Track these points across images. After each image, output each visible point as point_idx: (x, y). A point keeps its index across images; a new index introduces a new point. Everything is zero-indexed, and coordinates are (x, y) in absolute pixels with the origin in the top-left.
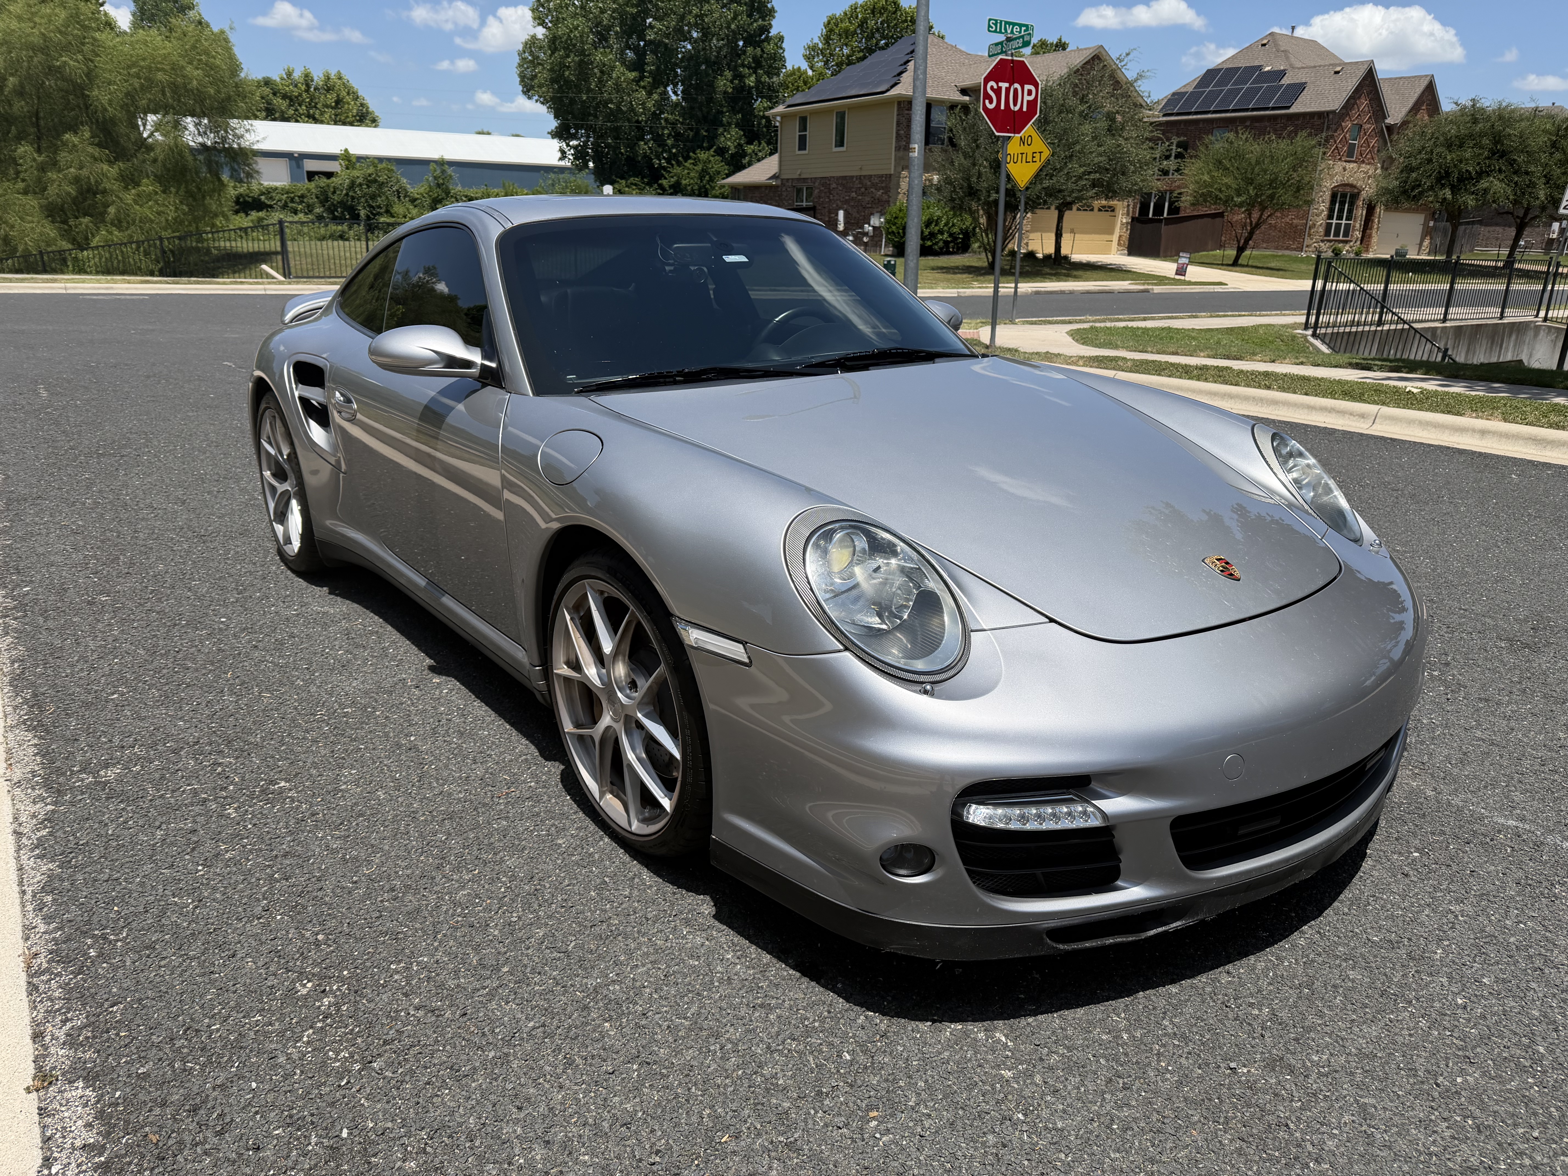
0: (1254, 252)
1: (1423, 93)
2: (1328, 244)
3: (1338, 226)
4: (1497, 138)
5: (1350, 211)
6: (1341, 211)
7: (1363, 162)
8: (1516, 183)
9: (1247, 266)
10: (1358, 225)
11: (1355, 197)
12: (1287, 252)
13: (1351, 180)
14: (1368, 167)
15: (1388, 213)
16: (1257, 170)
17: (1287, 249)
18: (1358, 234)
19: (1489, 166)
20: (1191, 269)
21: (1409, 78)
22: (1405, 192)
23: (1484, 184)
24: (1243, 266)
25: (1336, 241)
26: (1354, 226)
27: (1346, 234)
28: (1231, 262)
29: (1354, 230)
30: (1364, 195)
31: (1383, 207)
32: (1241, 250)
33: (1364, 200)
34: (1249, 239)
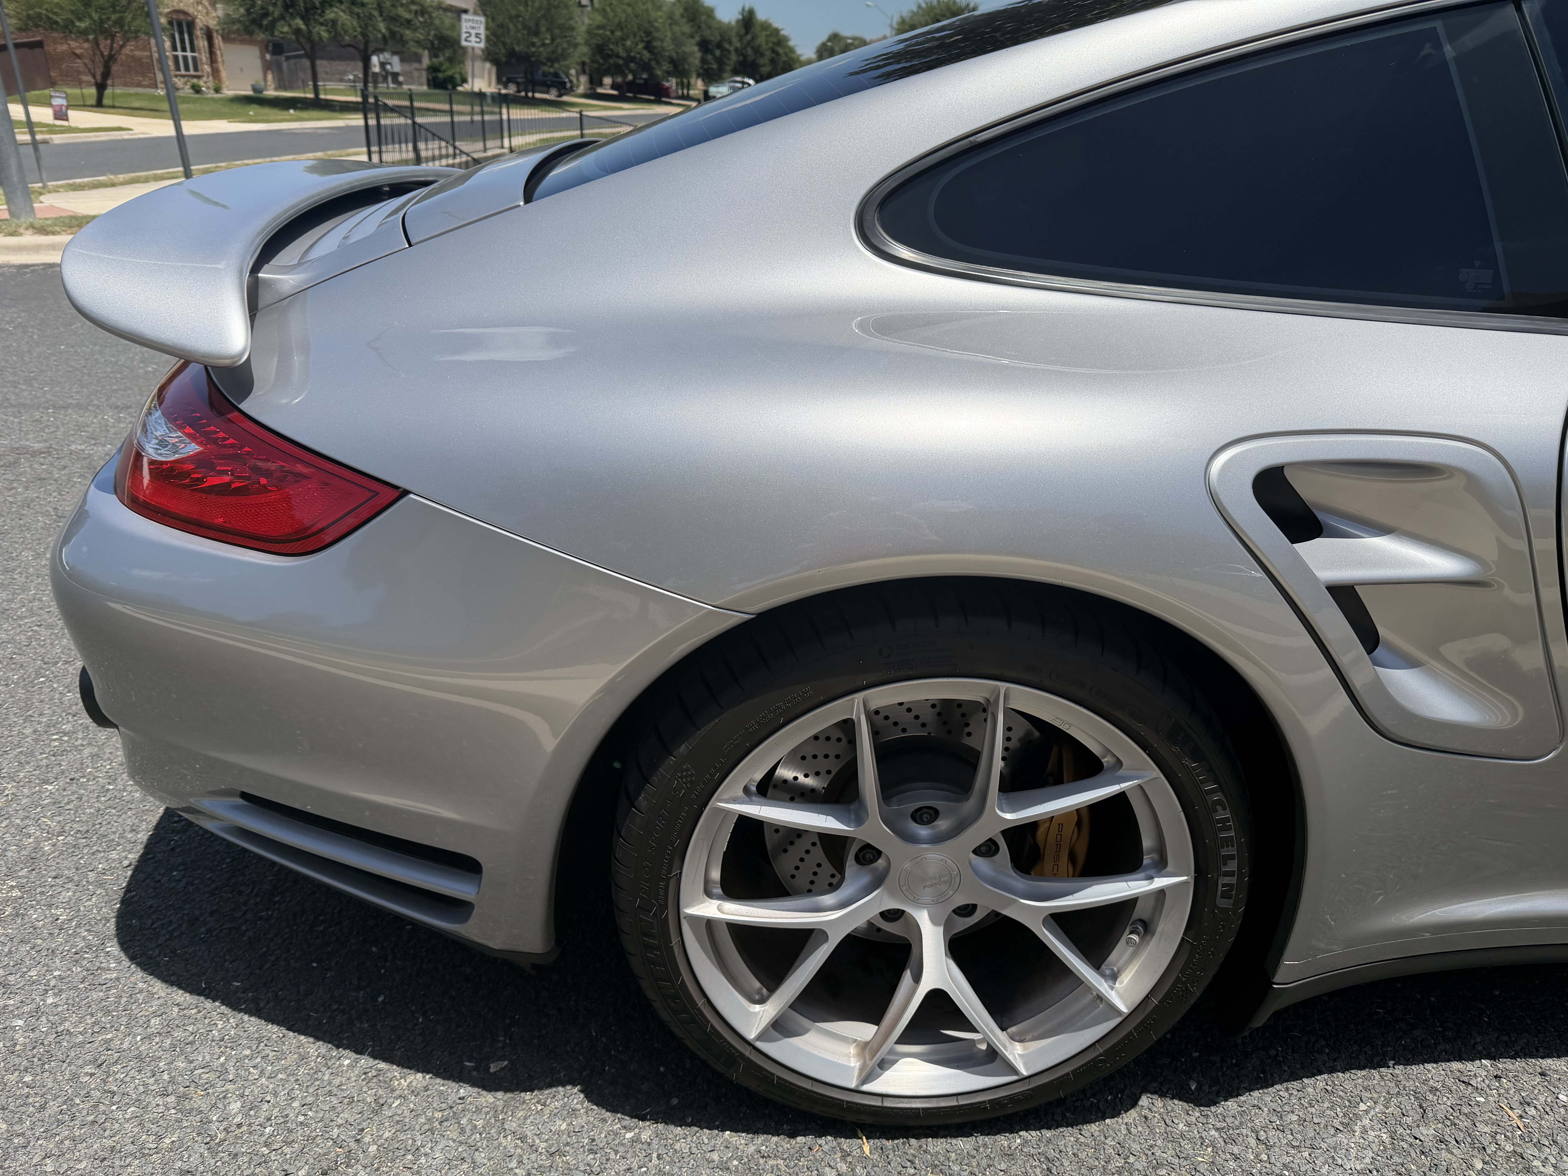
0: (117, 90)
2: (182, 79)
3: (185, 58)
5: (192, 42)
6: (182, 42)
8: (357, 14)
9: (113, 107)
10: (204, 57)
11: (191, 25)
12: (140, 90)
13: (182, 6)
15: (226, 44)
17: (139, 85)
18: (207, 68)
20: (72, 114)
22: (254, 22)
23: (330, 15)
24: (109, 107)
25: (189, 76)
26: (201, 60)
27: (196, 69)
28: (93, 101)
29: (202, 64)
30: (199, 23)
31: (226, 39)
32: (101, 88)
33: (201, 29)
34: (106, 74)
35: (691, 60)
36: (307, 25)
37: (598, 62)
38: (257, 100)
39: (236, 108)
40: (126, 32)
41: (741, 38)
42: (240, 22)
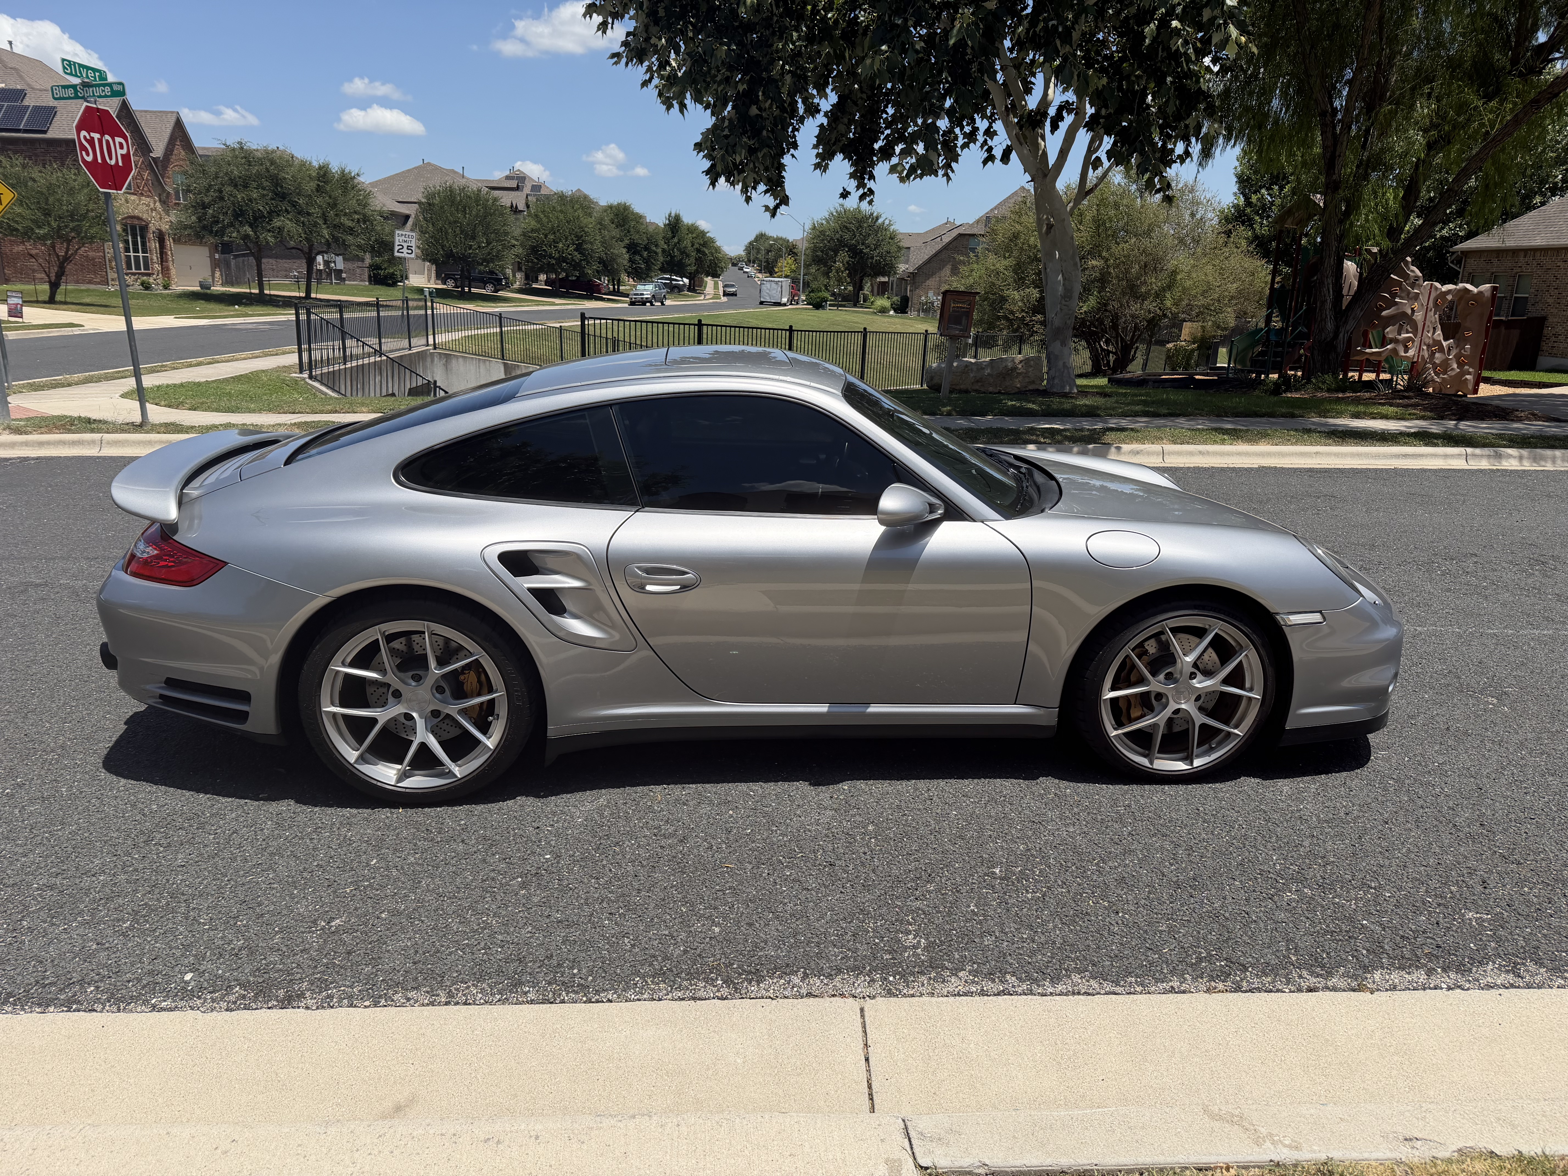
0: (69, 287)
1: (174, 128)
2: (132, 277)
3: (137, 258)
4: (276, 181)
5: (144, 244)
6: (135, 243)
7: (142, 194)
8: (303, 222)
9: (65, 303)
10: (155, 257)
11: (144, 229)
12: (92, 287)
13: (136, 213)
14: (148, 199)
15: (177, 246)
16: (51, 200)
17: (90, 282)
18: (157, 267)
19: (276, 207)
20: (27, 310)
21: (155, 112)
22: (204, 228)
23: (277, 222)
24: (61, 303)
25: (139, 274)
26: (152, 259)
27: (147, 267)
28: (46, 298)
29: (153, 263)
30: (152, 228)
31: (177, 241)
32: (54, 286)
33: (154, 232)
34: (61, 274)
35: (620, 260)
36: (255, 233)
37: (532, 262)
38: (204, 296)
39: (184, 304)
40: (82, 239)
41: (667, 241)
42: (191, 227)
